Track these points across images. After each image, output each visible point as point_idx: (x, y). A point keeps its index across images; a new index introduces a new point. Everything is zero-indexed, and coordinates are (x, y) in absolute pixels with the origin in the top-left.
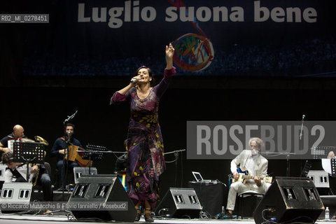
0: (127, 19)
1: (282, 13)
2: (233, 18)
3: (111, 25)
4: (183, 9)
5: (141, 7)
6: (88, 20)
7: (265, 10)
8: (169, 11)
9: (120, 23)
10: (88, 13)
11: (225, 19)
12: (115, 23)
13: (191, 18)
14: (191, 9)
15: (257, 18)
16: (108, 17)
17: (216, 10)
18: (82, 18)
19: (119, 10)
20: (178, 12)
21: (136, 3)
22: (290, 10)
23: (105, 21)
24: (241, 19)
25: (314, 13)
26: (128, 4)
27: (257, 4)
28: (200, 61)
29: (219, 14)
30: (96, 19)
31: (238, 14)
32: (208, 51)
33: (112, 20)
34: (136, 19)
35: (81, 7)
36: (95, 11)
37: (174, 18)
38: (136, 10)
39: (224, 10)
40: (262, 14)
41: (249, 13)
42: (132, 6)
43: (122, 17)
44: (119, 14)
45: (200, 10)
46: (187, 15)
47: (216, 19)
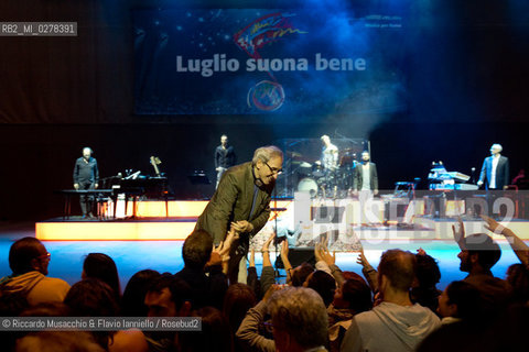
0: (217, 69)
1: (338, 63)
2: (300, 68)
3: (203, 74)
4: (260, 61)
5: (227, 59)
6: (185, 70)
7: (325, 60)
8: (249, 62)
9: (211, 73)
10: (185, 64)
11: (293, 69)
12: (207, 73)
13: (266, 69)
14: (267, 61)
15: (318, 68)
16: (201, 68)
17: (286, 61)
18: (180, 68)
19: (210, 62)
20: (256, 63)
21: (223, 56)
22: (344, 61)
23: (199, 70)
24: (306, 68)
25: (364, 62)
26: (216, 56)
27: (318, 56)
29: (289, 64)
30: (191, 69)
31: (303, 65)
32: (280, 94)
33: (205, 70)
34: (223, 69)
35: (179, 59)
36: (190, 62)
37: (253, 68)
38: (223, 62)
39: (292, 61)
40: (322, 64)
42: (220, 59)
43: (212, 68)
44: (210, 65)
45: (273, 62)
46: (264, 65)
47: (286, 69)
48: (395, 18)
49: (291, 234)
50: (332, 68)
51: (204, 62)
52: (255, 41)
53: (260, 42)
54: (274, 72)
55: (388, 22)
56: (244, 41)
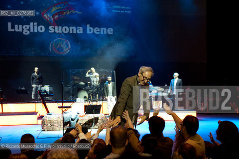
0: (32, 30)
1: (99, 30)
2: (78, 32)
3: (24, 33)
4: (56, 27)
5: (38, 25)
6: (13, 30)
7: (92, 28)
8: (50, 28)
9: (28, 33)
10: (13, 27)
11: (75, 32)
13: (60, 31)
14: (60, 27)
15: (88, 32)
16: (23, 29)
17: (71, 28)
18: (10, 29)
19: (28, 26)
20: (54, 28)
21: (36, 24)
22: (102, 29)
23: (21, 31)
24: (81, 32)
25: (112, 30)
26: (32, 24)
27: (88, 26)
28: (65, 50)
30: (17, 30)
31: (80, 30)
32: (68, 46)
33: (25, 31)
34: (36, 31)
35: (9, 24)
36: (16, 26)
37: (53, 31)
38: (36, 27)
39: (74, 28)
40: (90, 30)
42: (34, 25)
43: (29, 30)
44: (28, 28)
45: (64, 28)
46: (58, 29)
47: (71, 32)
48: (128, 8)
50: (96, 33)
51: (24, 27)
52: (53, 16)
55: (124, 10)
56: (47, 16)
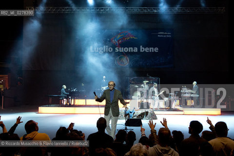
1: (148, 49)
2: (134, 51)
4: (120, 48)
5: (108, 47)
7: (143, 48)
8: (116, 49)
11: (132, 51)
13: (122, 51)
14: (123, 48)
15: (141, 51)
17: (130, 48)
20: (119, 49)
22: (150, 48)
23: (98, 51)
24: (137, 51)
25: (157, 49)
26: (104, 46)
27: (141, 46)
28: (125, 63)
29: (131, 49)
30: (95, 51)
31: (136, 50)
32: (127, 60)
33: (100, 51)
37: (118, 50)
38: (107, 49)
39: (132, 48)
40: (142, 50)
41: (139, 49)
42: (106, 47)
44: (102, 49)
45: (125, 48)
47: (130, 51)
48: (169, 33)
49: (131, 113)
50: (146, 51)
51: (100, 49)
52: (118, 41)
53: (120, 41)
54: (125, 52)
55: (166, 35)
